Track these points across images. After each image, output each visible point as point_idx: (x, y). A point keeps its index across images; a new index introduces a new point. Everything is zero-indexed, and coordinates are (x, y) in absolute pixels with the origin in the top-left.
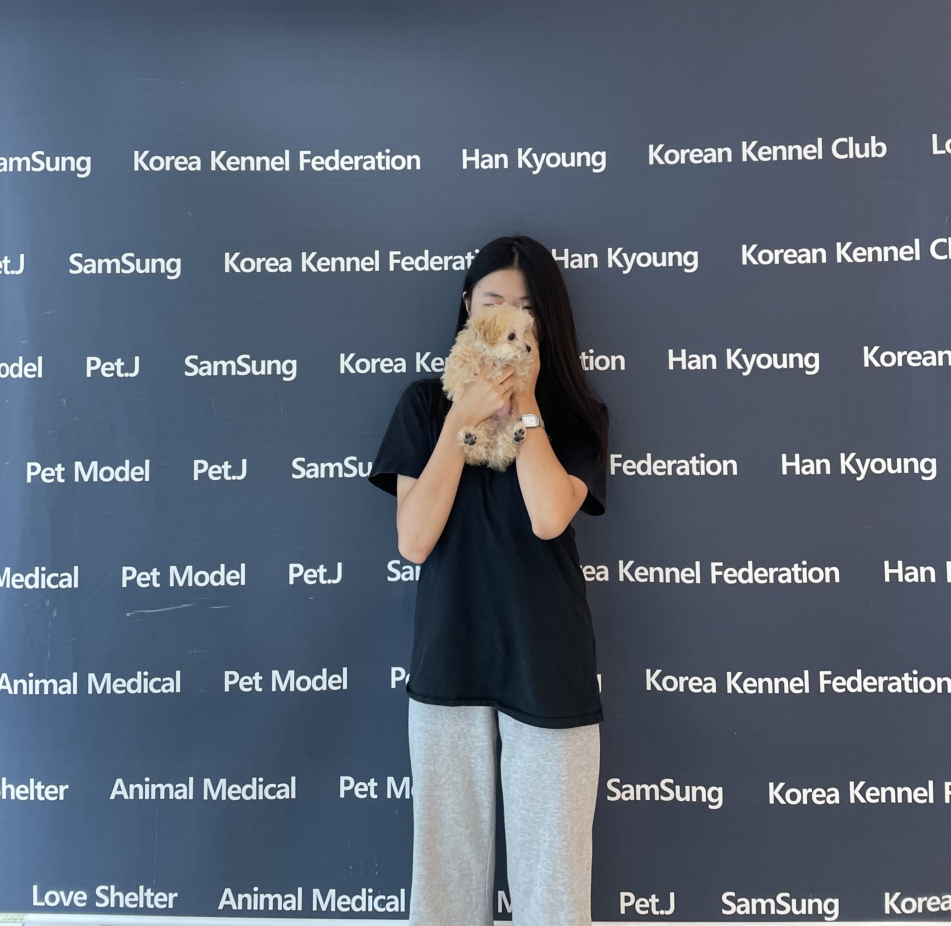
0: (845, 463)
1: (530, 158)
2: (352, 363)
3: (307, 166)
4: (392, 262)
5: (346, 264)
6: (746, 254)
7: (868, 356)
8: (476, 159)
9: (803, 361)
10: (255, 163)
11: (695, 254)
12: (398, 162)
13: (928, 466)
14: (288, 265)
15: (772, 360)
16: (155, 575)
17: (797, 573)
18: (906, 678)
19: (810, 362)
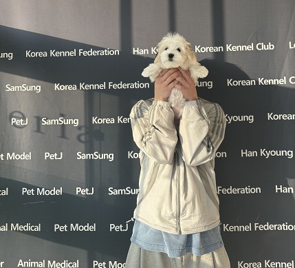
0: (262, 152)
2: (96, 120)
3: (82, 54)
4: (110, 86)
5: (94, 87)
6: (229, 82)
7: (269, 116)
8: (138, 51)
9: (248, 118)
10: (65, 54)
11: (211, 82)
12: (112, 53)
13: (290, 153)
14: (75, 88)
15: (238, 118)
16: (33, 190)
17: (247, 190)
18: (284, 225)
19: (251, 119)
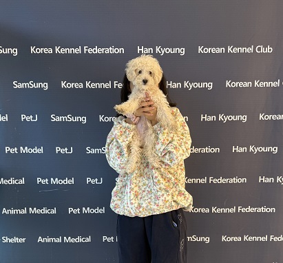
0: (251, 149)
1: (160, 50)
2: (103, 118)
3: (87, 52)
4: (115, 85)
5: (100, 85)
6: (228, 84)
7: (261, 117)
8: (142, 50)
9: (242, 118)
10: (70, 51)
11: (212, 83)
12: (117, 51)
13: (275, 149)
14: (81, 86)
15: (233, 118)
16: (47, 180)
17: (234, 180)
18: (262, 208)
19: (244, 118)
